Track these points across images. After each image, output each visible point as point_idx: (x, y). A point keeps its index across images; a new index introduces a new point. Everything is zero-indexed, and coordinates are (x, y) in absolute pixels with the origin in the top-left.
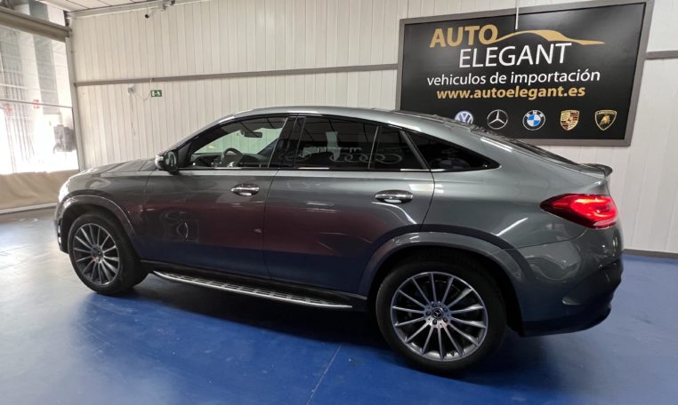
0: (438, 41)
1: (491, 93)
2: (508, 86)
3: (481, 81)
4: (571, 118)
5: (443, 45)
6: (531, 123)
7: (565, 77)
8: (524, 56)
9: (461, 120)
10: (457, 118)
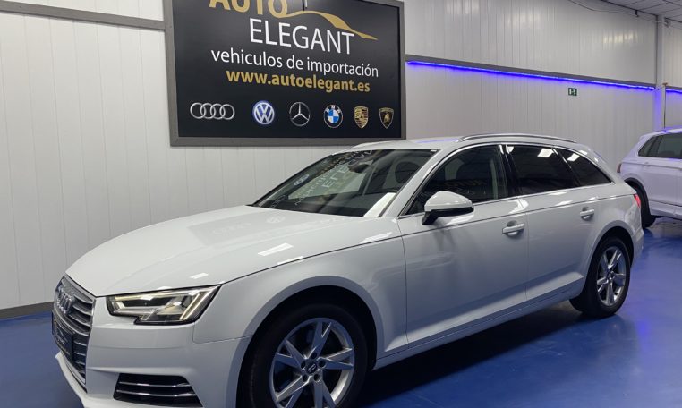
1: (290, 80)
2: (305, 73)
3: (277, 64)
4: (363, 116)
5: (227, 7)
6: (331, 119)
7: (353, 70)
8: (316, 40)
9: (261, 114)
10: (256, 110)
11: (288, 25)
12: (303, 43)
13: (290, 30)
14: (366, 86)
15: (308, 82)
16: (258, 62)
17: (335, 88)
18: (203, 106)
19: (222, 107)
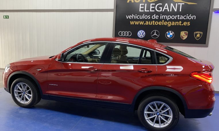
1: (152, 23)
2: (159, 20)
3: (148, 17)
4: (185, 35)
5: (133, 2)
6: (169, 36)
7: (182, 17)
8: (165, 8)
9: (140, 34)
10: (139, 33)
11: (154, 4)
12: (160, 9)
13: (155, 6)
14: (188, 23)
15: (160, 23)
16: (141, 18)
17: (172, 24)
18: (122, 32)
19: (128, 32)
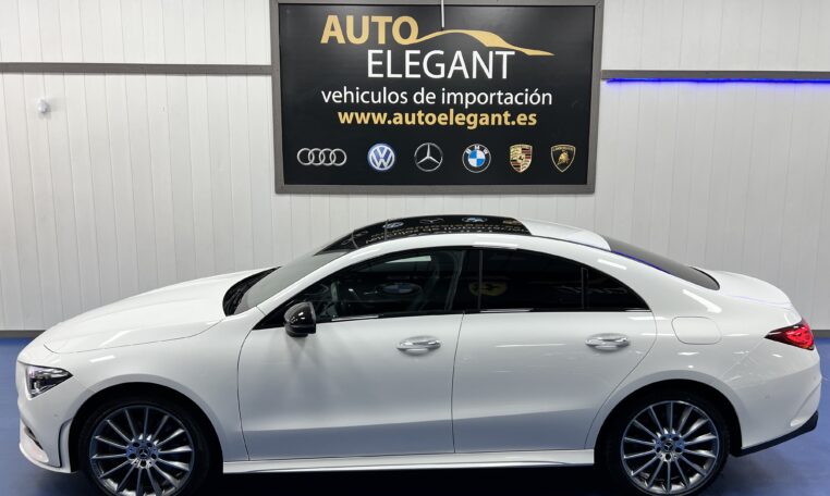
0: (333, 34)
1: (417, 118)
2: (438, 108)
3: (401, 99)
4: (523, 156)
5: (341, 40)
6: (473, 162)
7: (511, 98)
8: (456, 66)
9: (378, 158)
10: (372, 154)
11: (418, 52)
12: (437, 71)
13: (419, 58)
14: (531, 118)
15: (442, 119)
16: (376, 99)
17: (481, 123)
18: (311, 152)
19: (333, 152)
